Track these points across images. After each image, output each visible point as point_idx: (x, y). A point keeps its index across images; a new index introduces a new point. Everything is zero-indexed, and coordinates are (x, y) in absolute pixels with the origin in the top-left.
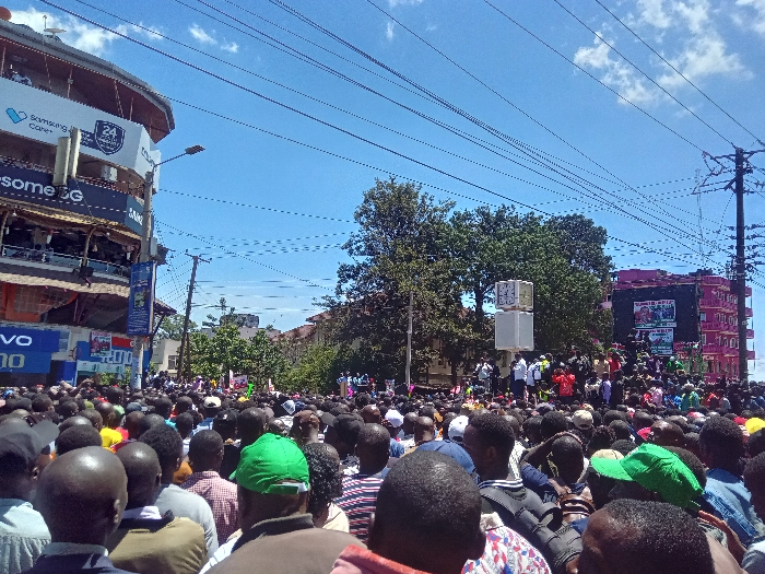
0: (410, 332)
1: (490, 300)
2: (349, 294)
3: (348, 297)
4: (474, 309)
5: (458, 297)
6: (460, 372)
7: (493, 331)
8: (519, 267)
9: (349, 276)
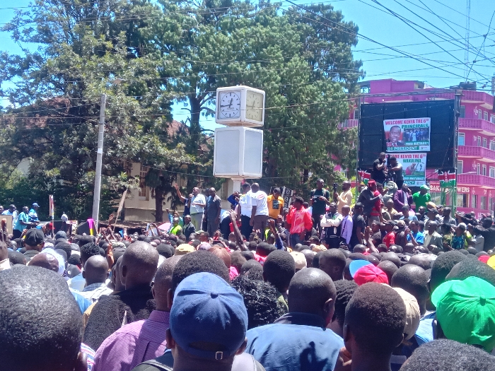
0: (100, 151)
1: (210, 112)
2: (13, 97)
3: (13, 101)
4: (188, 124)
5: (166, 105)
6: (167, 206)
7: (212, 151)
8: (248, 69)
9: (13, 72)
